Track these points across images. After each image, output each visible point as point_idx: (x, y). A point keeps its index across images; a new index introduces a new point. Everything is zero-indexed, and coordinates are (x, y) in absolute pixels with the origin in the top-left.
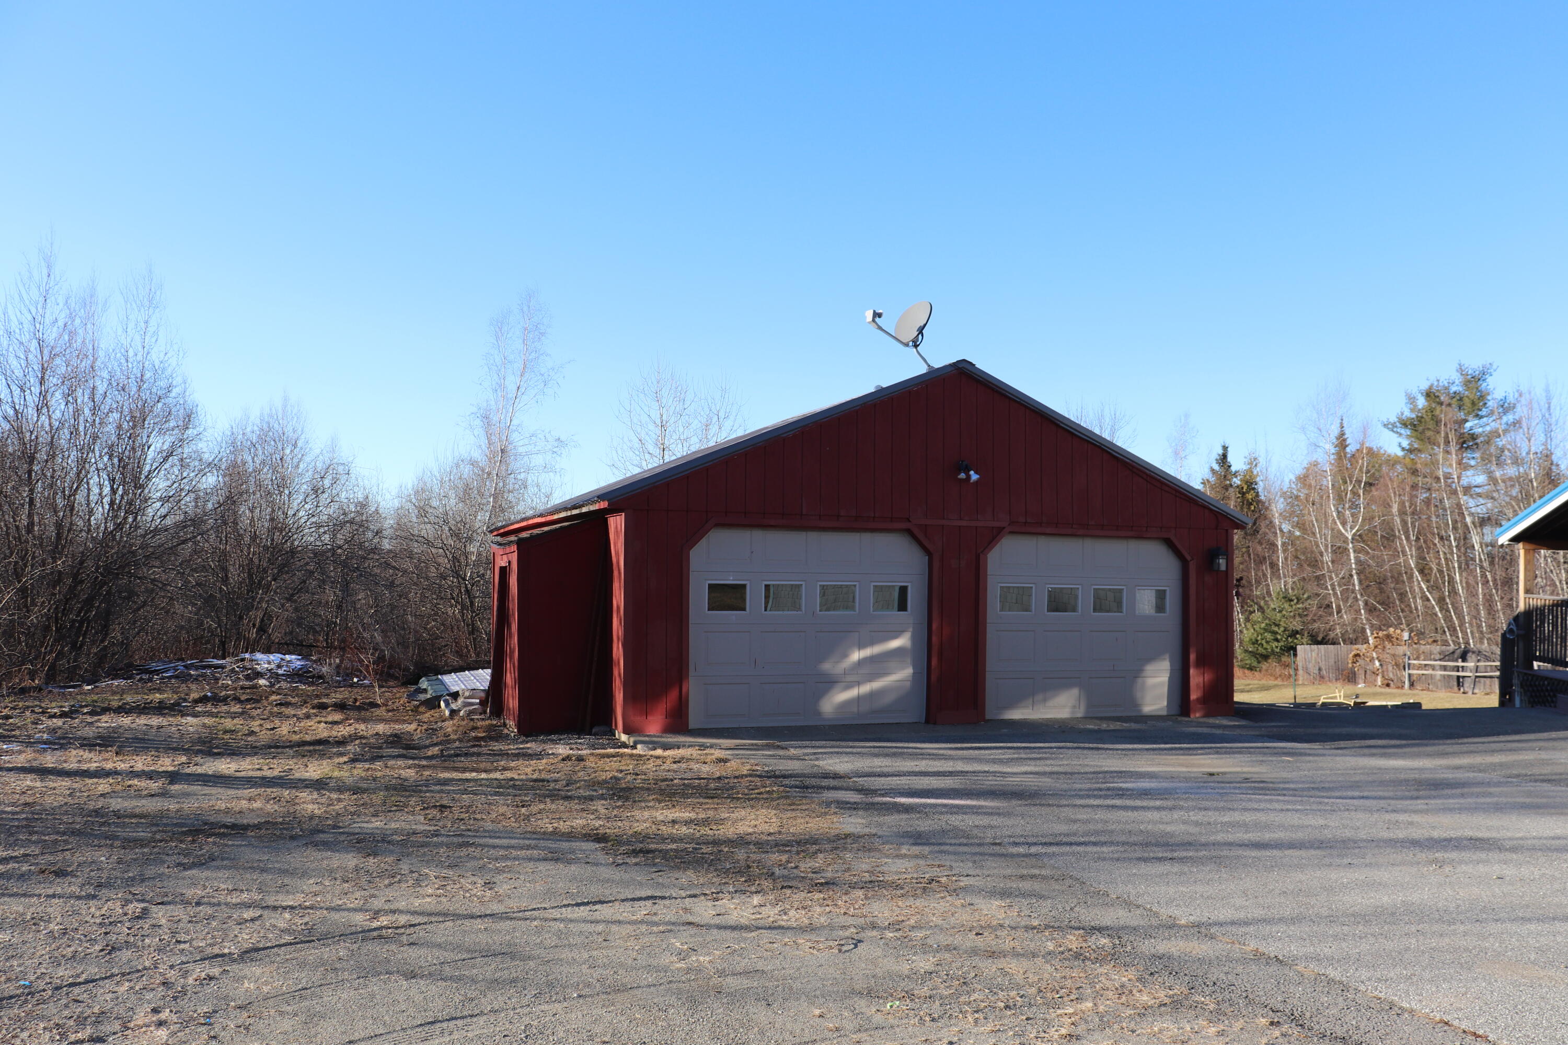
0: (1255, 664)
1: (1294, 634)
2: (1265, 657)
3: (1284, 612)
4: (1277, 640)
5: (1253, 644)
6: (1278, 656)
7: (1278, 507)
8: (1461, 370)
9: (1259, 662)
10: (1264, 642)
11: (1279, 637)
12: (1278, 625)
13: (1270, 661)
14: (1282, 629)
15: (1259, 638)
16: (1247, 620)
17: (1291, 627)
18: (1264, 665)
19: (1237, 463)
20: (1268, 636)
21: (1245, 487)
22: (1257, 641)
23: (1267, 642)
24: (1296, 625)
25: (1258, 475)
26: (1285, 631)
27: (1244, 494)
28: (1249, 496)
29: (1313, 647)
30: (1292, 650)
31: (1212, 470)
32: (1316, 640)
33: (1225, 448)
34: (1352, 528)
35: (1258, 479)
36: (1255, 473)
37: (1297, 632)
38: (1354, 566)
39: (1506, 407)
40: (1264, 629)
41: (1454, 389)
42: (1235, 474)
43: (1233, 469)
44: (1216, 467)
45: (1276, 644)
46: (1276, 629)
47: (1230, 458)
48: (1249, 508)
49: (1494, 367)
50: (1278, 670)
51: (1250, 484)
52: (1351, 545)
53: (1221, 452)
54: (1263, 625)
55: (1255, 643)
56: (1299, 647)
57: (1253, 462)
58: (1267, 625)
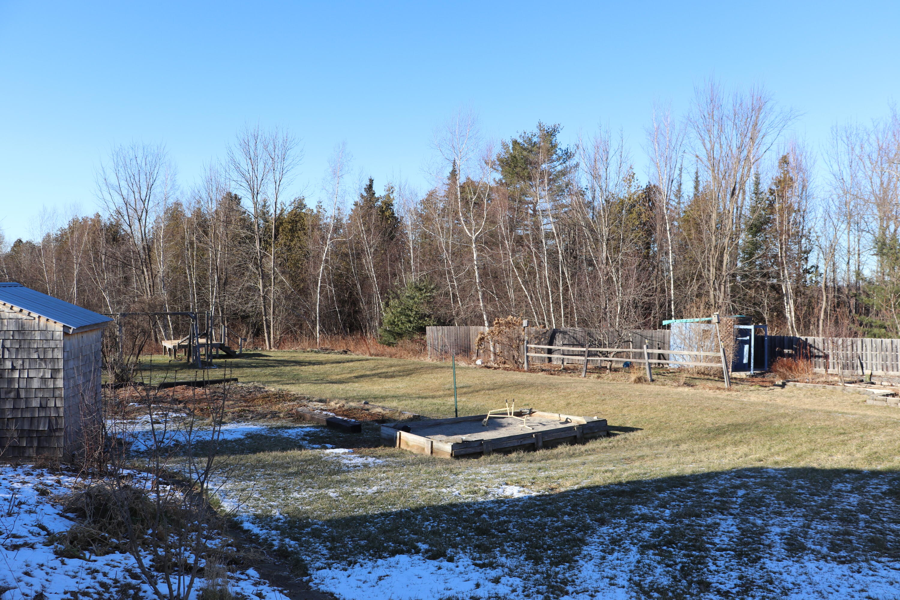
0: (392, 340)
1: (423, 317)
2: (400, 335)
3: (416, 299)
4: (410, 322)
5: (391, 324)
6: (410, 334)
7: (408, 221)
8: (540, 126)
9: (395, 339)
10: (399, 323)
11: (412, 319)
12: (411, 310)
13: (404, 338)
14: (414, 313)
15: (396, 320)
16: (387, 305)
17: (421, 312)
18: (400, 343)
19: (379, 191)
20: (403, 318)
21: (384, 207)
22: (394, 322)
23: (402, 323)
24: (425, 309)
25: (394, 199)
26: (416, 314)
27: (383, 212)
28: (387, 214)
29: (440, 328)
30: (422, 330)
31: (362, 196)
32: (442, 322)
33: (371, 181)
34: (476, 231)
35: (394, 202)
36: (392, 197)
37: (425, 315)
38: (475, 262)
39: (568, 155)
40: (400, 313)
41: (535, 139)
42: (378, 199)
43: (377, 195)
44: (365, 194)
45: (409, 325)
46: (410, 313)
47: (375, 188)
48: (387, 222)
49: (561, 127)
50: (410, 345)
51: (388, 205)
52: (474, 245)
53: (368, 183)
54: (399, 310)
55: (392, 323)
56: (427, 328)
57: (391, 190)
58: (402, 309)
